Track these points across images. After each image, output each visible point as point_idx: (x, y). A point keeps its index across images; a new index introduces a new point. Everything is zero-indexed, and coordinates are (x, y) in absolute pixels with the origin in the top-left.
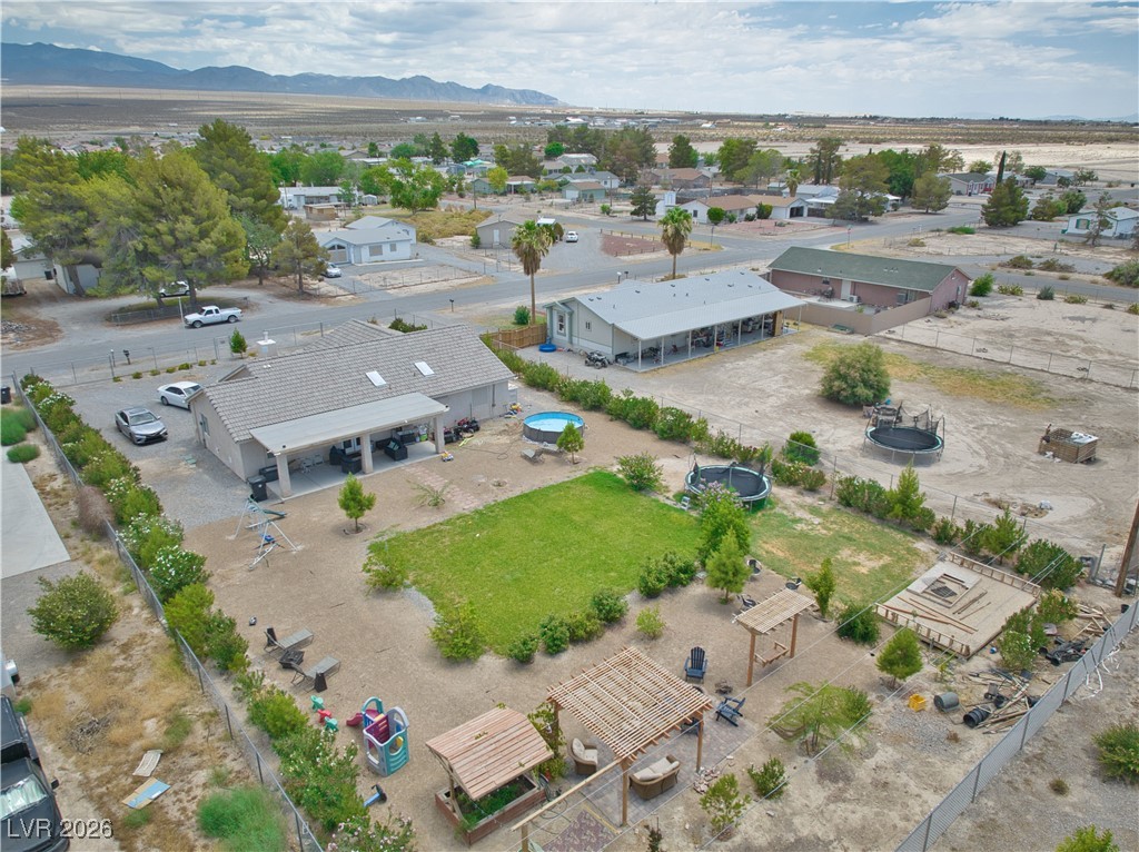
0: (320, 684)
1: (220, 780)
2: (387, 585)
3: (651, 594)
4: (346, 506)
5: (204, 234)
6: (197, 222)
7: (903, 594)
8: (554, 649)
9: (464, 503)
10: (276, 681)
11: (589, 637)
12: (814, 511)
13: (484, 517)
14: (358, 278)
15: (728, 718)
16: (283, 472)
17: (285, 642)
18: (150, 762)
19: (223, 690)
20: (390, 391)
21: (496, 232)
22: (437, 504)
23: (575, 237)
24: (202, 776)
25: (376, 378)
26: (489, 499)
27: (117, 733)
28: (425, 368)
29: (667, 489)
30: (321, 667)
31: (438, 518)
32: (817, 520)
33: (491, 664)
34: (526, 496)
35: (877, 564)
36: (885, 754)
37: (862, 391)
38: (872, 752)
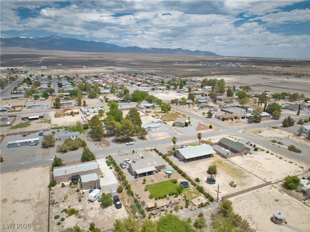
0: (139, 198)
1: (131, 204)
2: (146, 190)
3: (170, 195)
4: (143, 181)
5: (130, 131)
6: (129, 130)
7: (195, 199)
8: (159, 199)
9: (156, 182)
10: (136, 197)
11: (163, 198)
12: (194, 189)
13: (157, 184)
14: (152, 134)
15: (171, 207)
16: (138, 175)
17: (137, 194)
18: (127, 202)
19: (132, 197)
20: (150, 166)
21: (177, 124)
22: (153, 181)
23: (192, 125)
24: (130, 204)
25: (149, 164)
26: (159, 182)
27: (124, 200)
28: (155, 163)
29: (179, 183)
30: (140, 197)
31: (153, 183)
32: (193, 190)
33: (154, 199)
34: (163, 182)
35: (195, 196)
36: (183, 212)
37: (212, 172)
38: (181, 211)
